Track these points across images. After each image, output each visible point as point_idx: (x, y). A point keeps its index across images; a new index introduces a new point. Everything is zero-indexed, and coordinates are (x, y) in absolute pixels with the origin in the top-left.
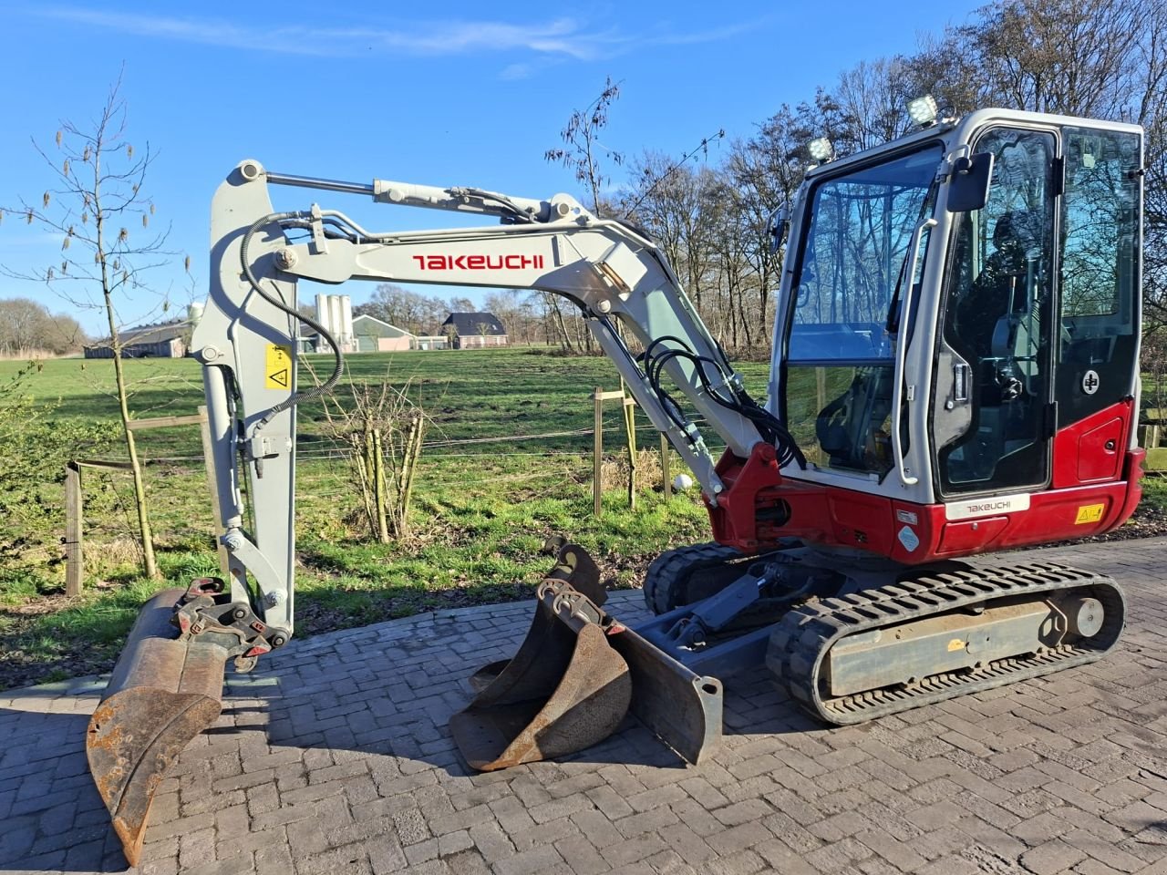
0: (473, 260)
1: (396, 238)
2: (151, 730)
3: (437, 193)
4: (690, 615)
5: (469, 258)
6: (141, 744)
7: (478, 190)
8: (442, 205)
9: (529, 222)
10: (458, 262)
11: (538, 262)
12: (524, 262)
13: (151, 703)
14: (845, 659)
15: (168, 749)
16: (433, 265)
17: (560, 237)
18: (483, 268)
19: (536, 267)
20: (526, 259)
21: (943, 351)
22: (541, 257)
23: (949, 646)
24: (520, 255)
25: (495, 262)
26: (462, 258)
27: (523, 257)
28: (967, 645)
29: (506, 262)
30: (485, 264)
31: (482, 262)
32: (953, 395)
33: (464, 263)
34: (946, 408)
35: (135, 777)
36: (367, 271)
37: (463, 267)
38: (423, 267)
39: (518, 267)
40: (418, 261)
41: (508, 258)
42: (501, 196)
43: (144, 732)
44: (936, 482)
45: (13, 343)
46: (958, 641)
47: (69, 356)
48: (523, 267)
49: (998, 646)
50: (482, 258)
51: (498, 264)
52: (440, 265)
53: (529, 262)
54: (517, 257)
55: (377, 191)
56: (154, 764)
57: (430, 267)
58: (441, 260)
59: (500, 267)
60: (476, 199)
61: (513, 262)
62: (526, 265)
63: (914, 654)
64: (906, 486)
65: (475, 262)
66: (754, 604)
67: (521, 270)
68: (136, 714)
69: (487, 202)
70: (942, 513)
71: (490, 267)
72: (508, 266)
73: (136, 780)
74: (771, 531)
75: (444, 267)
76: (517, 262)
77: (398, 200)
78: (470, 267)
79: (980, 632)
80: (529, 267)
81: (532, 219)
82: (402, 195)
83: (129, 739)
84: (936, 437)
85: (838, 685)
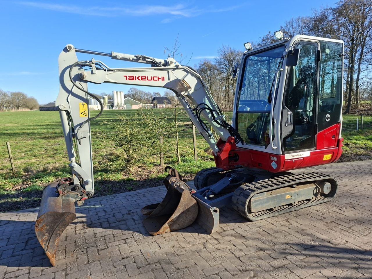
0: (142, 77)
1: (118, 70)
2: (55, 224)
3: (132, 57)
4: (209, 189)
5: (141, 77)
6: (52, 229)
7: (145, 56)
8: (133, 60)
9: (160, 66)
10: (138, 78)
11: (163, 79)
12: (159, 79)
13: (54, 216)
14: (255, 201)
15: (61, 230)
17: (170, 71)
18: (146, 80)
19: (162, 80)
20: (159, 78)
21: (284, 109)
22: (164, 77)
23: (286, 197)
24: (157, 76)
25: (149, 78)
26: (139, 77)
27: (158, 77)
28: (291, 196)
29: (153, 78)
30: (146, 79)
31: (146, 78)
32: (287, 122)
33: (140, 78)
34: (285, 126)
35: (51, 239)
36: (109, 80)
37: (139, 80)
38: (127, 79)
39: (157, 80)
40: (125, 77)
41: (153, 77)
42: (152, 58)
43: (53, 225)
44: (282, 148)
45: (17, 106)
46: (289, 195)
47: (34, 110)
48: (158, 80)
49: (300, 197)
50: (145, 77)
51: (150, 79)
52: (132, 79)
53: (160, 79)
54: (156, 77)
55: (113, 56)
56: (57, 235)
57: (129, 79)
58: (132, 77)
59: (151, 80)
60: (144, 58)
61: (155, 79)
62: (159, 80)
63: (275, 199)
64: (273, 149)
65: (143, 78)
66: (228, 186)
67: (158, 81)
68: (50, 220)
69: (147, 60)
70: (284, 157)
71: (148, 80)
72: (154, 80)
73: (52, 240)
74: (233, 163)
75: (133, 79)
76: (156, 79)
77: (119, 58)
78: (142, 80)
79: (295, 193)
80: (160, 80)
81: (161, 65)
82: (121, 57)
83: (48, 227)
84: (282, 135)
85: (254, 209)
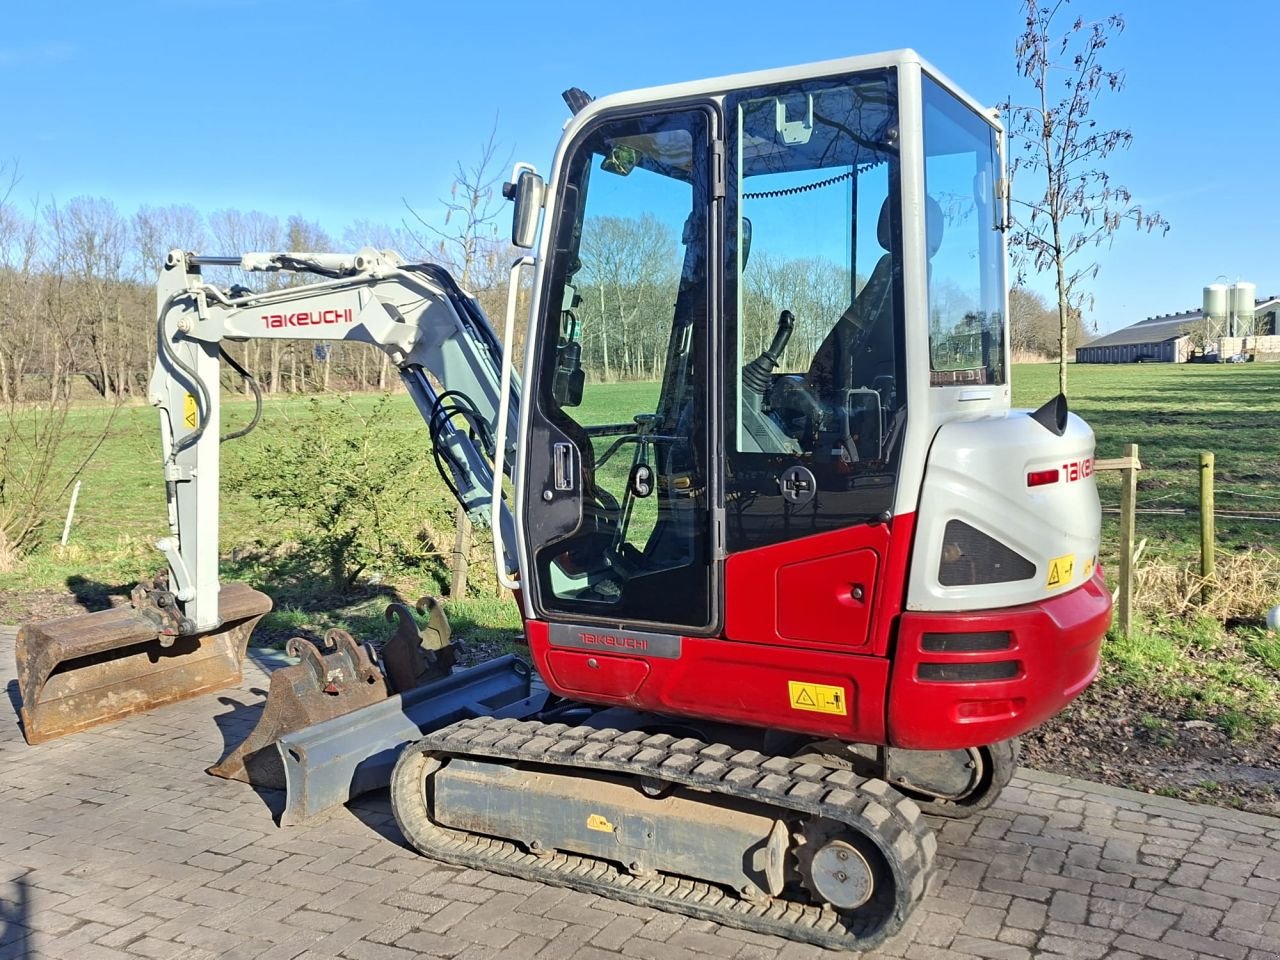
0: (300, 317)
5: (298, 316)
10: (290, 320)
11: (347, 315)
12: (338, 316)
16: (275, 324)
18: (309, 324)
19: (346, 320)
20: (339, 313)
21: (538, 425)
22: (350, 311)
23: (590, 822)
24: (334, 309)
25: (316, 318)
26: (293, 315)
27: (336, 312)
28: (615, 827)
29: (324, 317)
30: (309, 320)
31: (307, 318)
32: (552, 483)
33: (295, 320)
34: (543, 498)
37: (294, 324)
38: (268, 326)
39: (332, 322)
40: (265, 321)
41: (325, 314)
46: (603, 819)
48: (337, 321)
49: (669, 853)
50: (306, 314)
51: (318, 320)
52: (278, 324)
53: (341, 315)
54: (332, 312)
57: (273, 326)
58: (279, 319)
59: (320, 322)
61: (330, 317)
62: (339, 319)
63: (537, 811)
65: (302, 319)
67: (335, 324)
71: (313, 323)
72: (326, 321)
75: (281, 325)
76: (332, 317)
78: (299, 324)
79: (636, 820)
80: (341, 320)
84: (532, 534)
85: (443, 813)
